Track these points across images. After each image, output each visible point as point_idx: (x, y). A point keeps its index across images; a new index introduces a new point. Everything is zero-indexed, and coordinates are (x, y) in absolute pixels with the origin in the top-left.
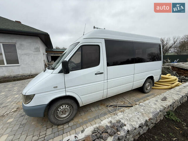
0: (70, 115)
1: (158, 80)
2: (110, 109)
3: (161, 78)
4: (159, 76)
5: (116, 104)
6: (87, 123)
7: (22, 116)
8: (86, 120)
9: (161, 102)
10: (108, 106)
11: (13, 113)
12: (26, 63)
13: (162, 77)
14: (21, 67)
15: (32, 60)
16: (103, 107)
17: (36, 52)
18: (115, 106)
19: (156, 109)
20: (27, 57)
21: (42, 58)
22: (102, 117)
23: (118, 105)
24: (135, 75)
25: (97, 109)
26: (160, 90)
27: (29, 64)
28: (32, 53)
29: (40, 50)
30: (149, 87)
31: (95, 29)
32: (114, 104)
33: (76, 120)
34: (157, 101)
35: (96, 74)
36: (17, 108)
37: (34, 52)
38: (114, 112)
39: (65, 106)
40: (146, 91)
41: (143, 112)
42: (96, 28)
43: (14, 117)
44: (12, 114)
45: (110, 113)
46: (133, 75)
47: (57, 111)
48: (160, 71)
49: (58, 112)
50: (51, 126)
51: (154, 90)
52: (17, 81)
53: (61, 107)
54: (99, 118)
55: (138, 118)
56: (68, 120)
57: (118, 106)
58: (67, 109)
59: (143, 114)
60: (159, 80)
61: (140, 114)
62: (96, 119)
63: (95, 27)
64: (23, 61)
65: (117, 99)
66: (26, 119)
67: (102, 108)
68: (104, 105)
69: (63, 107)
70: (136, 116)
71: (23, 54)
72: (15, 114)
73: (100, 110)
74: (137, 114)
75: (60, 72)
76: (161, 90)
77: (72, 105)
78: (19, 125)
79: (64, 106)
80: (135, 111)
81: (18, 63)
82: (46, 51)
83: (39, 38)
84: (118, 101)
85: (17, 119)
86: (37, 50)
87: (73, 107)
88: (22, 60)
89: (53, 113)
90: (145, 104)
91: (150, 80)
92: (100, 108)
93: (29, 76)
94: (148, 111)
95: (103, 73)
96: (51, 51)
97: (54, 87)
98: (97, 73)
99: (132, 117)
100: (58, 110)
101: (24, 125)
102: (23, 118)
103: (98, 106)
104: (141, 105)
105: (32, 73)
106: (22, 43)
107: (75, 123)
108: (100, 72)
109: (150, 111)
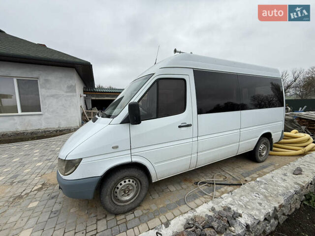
0: (137, 196)
1: (279, 141)
2: (202, 188)
3: (283, 137)
4: (281, 132)
5: (211, 181)
6: (167, 212)
7: (53, 198)
8: (163, 207)
9: (294, 178)
10: (197, 183)
11: (36, 192)
13: (285, 136)
14: (44, 116)
15: (63, 106)
16: (190, 185)
17: (70, 92)
18: (210, 183)
19: (287, 188)
20: (55, 100)
21: (78, 102)
22: (190, 202)
23: (215, 181)
24: (241, 130)
25: (179, 188)
26: (283, 157)
27: (57, 113)
28: (63, 95)
29: (75, 90)
30: (265, 152)
31: (176, 54)
32: (208, 179)
33: (145, 206)
34: (285, 175)
35: (180, 127)
36: (43, 184)
37: (67, 92)
38: (211, 194)
39: (129, 181)
40: (260, 159)
41: (267, 194)
42: (178, 52)
43: (39, 199)
44: (35, 195)
45: (203, 195)
46: (239, 131)
47: (116, 189)
48: (281, 124)
49: (118, 191)
50: (104, 216)
52: (37, 139)
53: (122, 182)
54: (186, 204)
55: (260, 204)
56: (133, 206)
57: (216, 184)
58: (132, 185)
59: (266, 197)
60: (281, 139)
61: (261, 196)
62: (180, 205)
63: (177, 50)
64: (48, 107)
65: (210, 172)
66: (60, 203)
67: (188, 187)
68: (190, 181)
69: (125, 182)
70: (255, 199)
71: (48, 96)
72: (41, 193)
73: (185, 189)
74: (255, 196)
76: (286, 157)
78: (50, 212)
79: (127, 180)
80: (251, 191)
81: (40, 111)
82: (84, 91)
83: (76, 69)
84: (213, 174)
85: (44, 202)
86: (72, 89)
87: (142, 183)
88: (46, 105)
89: (109, 193)
90: (265, 179)
91: (266, 140)
92: (184, 186)
93: (57, 131)
94: (275, 193)
95: (191, 125)
96: (92, 92)
97: (113, 148)
98: (182, 125)
99: (248, 202)
100: (118, 188)
101: (58, 213)
102: (54, 200)
103: (179, 183)
104: (259, 182)
105: (61, 127)
107: (144, 212)
108: (185, 123)
109: (279, 192)
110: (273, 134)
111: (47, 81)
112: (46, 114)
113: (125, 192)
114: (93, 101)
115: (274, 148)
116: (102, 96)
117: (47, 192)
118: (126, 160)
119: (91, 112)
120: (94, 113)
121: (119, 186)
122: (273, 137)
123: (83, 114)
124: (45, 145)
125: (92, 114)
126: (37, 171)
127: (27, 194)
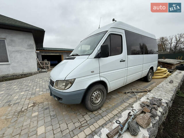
12: (17, 61)
15: (25, 58)
27: (21, 63)
28: (25, 51)
35: (120, 61)
37: (27, 49)
51: (153, 79)
57: (136, 92)
64: (14, 59)
71: (14, 51)
75: (96, 57)
77: (103, 90)
91: (151, 71)
93: (22, 75)
97: (91, 72)
105: (25, 72)
106: (13, 39)
108: (122, 60)
110: (154, 68)
111: (12, 41)
112: (13, 64)
113: (96, 98)
114: (42, 56)
115: (154, 74)
116: (49, 53)
117: (39, 107)
118: (98, 79)
119: (43, 63)
120: (45, 63)
121: (93, 95)
122: (154, 69)
123: (38, 64)
124: (19, 83)
125: (44, 64)
126: (24, 97)
127: (27, 109)
